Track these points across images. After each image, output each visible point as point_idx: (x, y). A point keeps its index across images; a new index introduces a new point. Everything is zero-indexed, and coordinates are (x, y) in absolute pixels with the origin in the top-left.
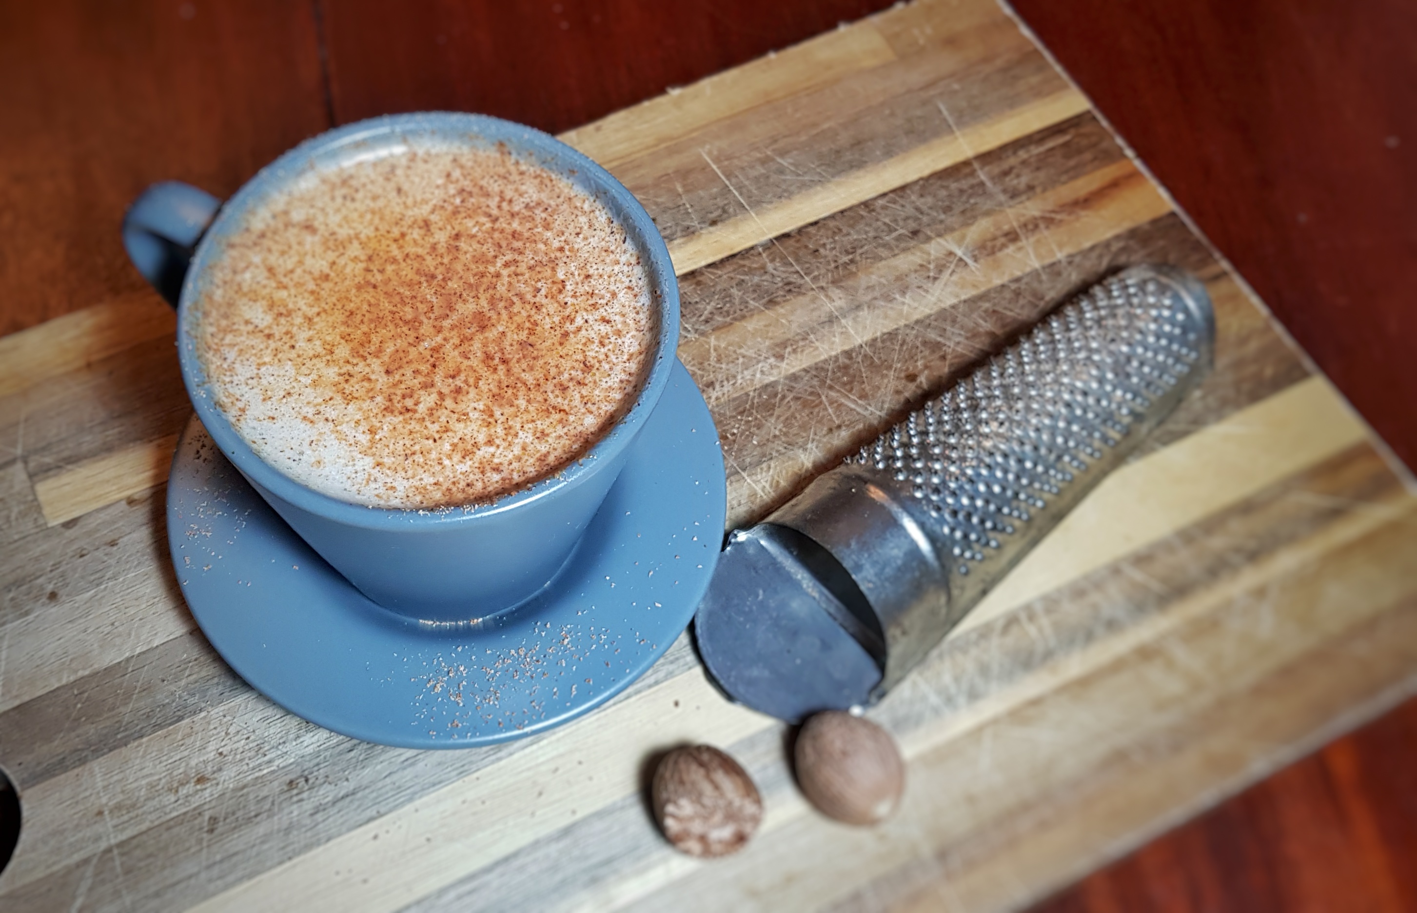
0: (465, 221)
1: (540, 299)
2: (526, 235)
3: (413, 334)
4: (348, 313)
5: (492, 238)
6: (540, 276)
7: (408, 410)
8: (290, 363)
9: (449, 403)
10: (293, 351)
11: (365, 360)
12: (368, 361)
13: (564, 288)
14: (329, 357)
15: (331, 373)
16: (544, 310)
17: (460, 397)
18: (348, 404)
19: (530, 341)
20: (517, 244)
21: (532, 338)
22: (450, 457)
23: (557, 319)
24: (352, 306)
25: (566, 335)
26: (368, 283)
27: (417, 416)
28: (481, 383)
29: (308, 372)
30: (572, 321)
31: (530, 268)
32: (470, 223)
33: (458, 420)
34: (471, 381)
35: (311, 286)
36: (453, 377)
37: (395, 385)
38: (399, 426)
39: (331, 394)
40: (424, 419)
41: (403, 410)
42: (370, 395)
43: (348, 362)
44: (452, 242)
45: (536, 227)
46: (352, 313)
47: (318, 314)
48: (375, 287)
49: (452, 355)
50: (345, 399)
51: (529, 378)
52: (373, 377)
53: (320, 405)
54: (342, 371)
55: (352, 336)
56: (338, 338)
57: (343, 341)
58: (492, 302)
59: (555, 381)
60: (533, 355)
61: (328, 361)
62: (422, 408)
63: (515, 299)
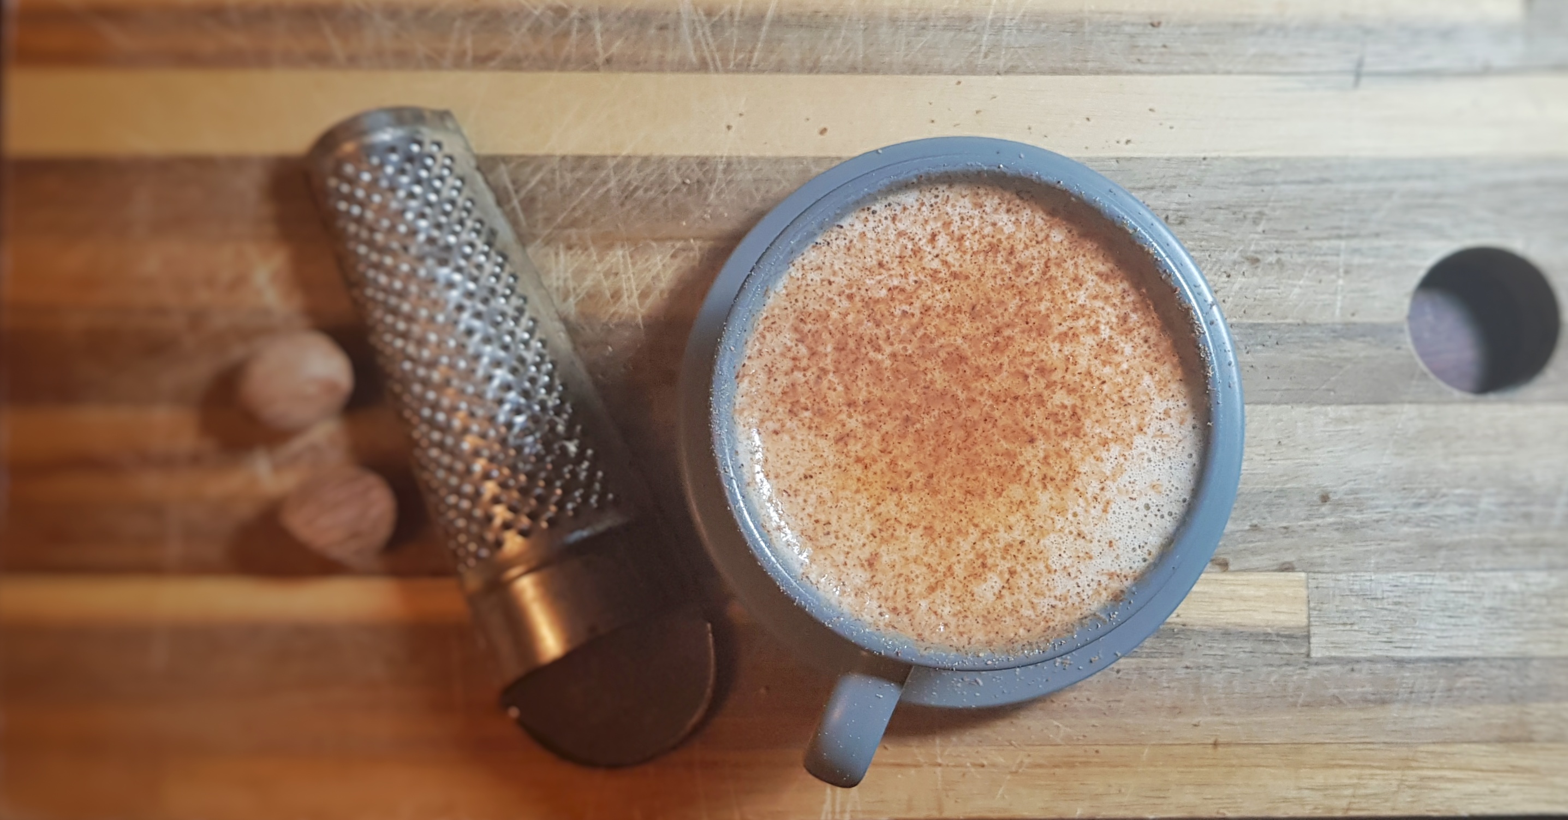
0: (830, 402)
1: (916, 309)
2: (838, 336)
3: (982, 426)
4: (969, 497)
5: (848, 370)
6: (887, 314)
7: (1074, 414)
8: (1042, 542)
9: (1056, 376)
10: (1027, 541)
11: (1023, 466)
12: (1023, 463)
13: (897, 287)
14: (1028, 504)
15: (1044, 498)
16: (929, 302)
17: (1048, 367)
18: (1079, 473)
19: (968, 310)
20: (852, 344)
21: (964, 308)
22: (1118, 365)
23: (938, 288)
24: (959, 495)
25: (955, 276)
26: (926, 485)
27: (1079, 403)
28: (1027, 349)
29: (1050, 521)
30: (936, 271)
31: (878, 325)
32: (832, 397)
33: (1075, 363)
34: (1027, 360)
35: (942, 542)
36: (1026, 377)
37: (1045, 433)
38: (1094, 417)
39: (1072, 491)
40: (1080, 397)
41: (1076, 417)
42: (1064, 453)
43: (1027, 483)
44: (860, 409)
45: (826, 327)
46: (968, 492)
47: (976, 526)
48: (931, 476)
49: (1002, 381)
50: (1074, 477)
51: (1013, 305)
52: (1041, 455)
53: (1086, 499)
54: (1040, 486)
55: (997, 485)
56: (1001, 499)
57: (1004, 494)
58: (927, 356)
59: (1013, 278)
60: (985, 304)
61: (1031, 503)
62: (1069, 401)
63: (920, 333)
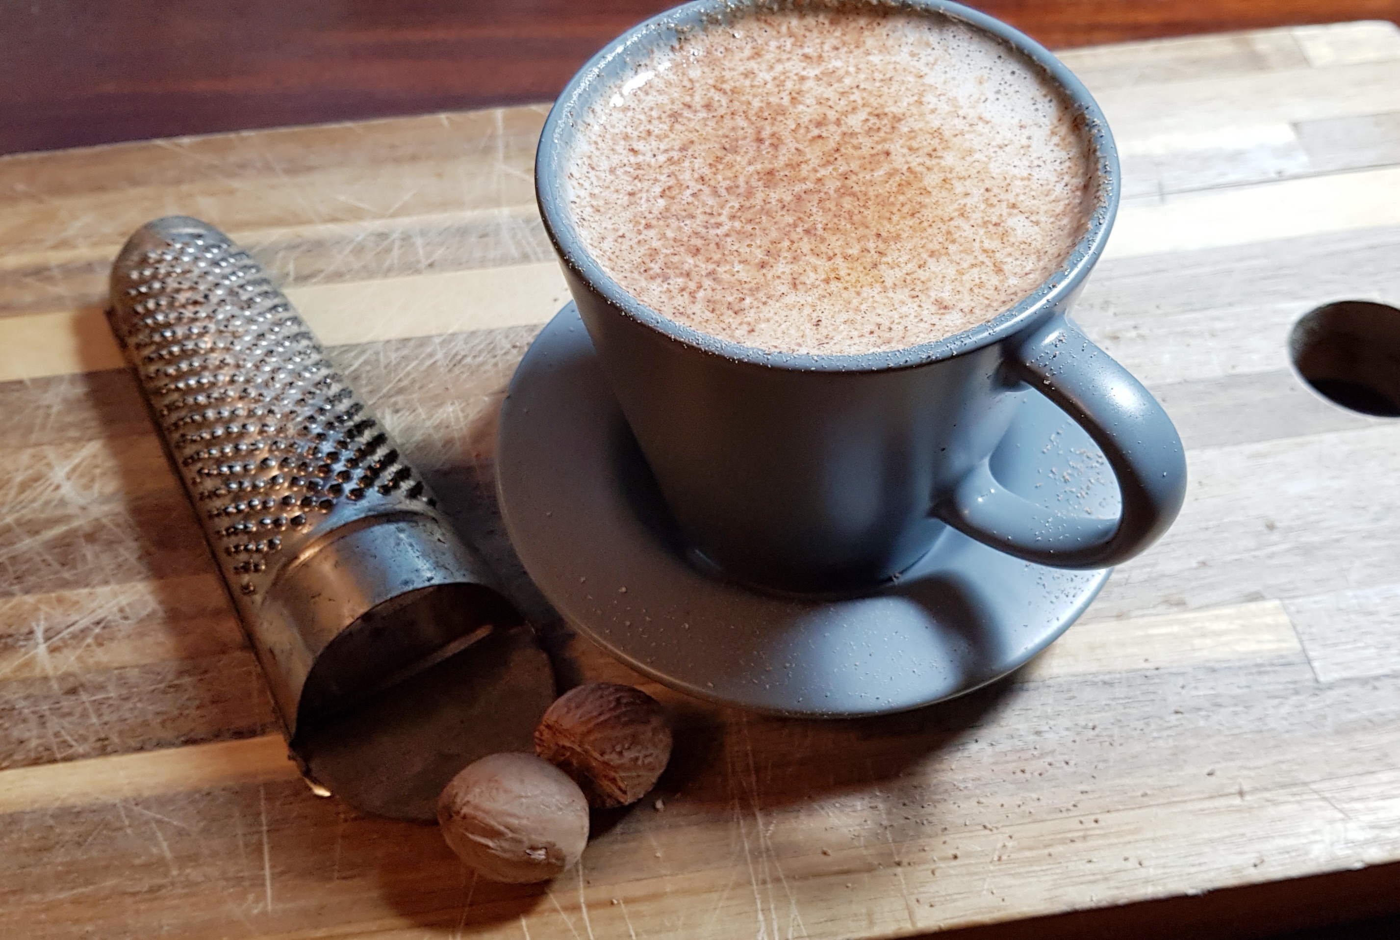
0: (748, 280)
1: (695, 186)
2: (682, 249)
3: (849, 183)
4: (917, 215)
5: (724, 254)
6: (686, 207)
7: (878, 116)
8: (994, 175)
9: (832, 115)
10: (988, 186)
11: (909, 168)
12: (906, 167)
13: (664, 191)
14: (949, 176)
15: (949, 159)
16: (696, 176)
17: (819, 119)
18: (939, 129)
19: (724, 152)
20: (699, 242)
21: (719, 154)
22: (847, 73)
23: (686, 164)
24: (910, 222)
25: (683, 149)
26: (885, 241)
27: (869, 110)
28: (793, 126)
29: (976, 164)
30: (670, 159)
31: (693, 217)
32: (743, 276)
33: (828, 99)
34: (802, 131)
35: (952, 248)
36: (820, 137)
37: (884, 140)
38: (890, 103)
39: (955, 139)
40: (864, 105)
41: (882, 116)
42: (913, 134)
43: (928, 169)
44: (772, 260)
45: (666, 255)
46: (913, 215)
47: (952, 219)
48: (879, 235)
49: (813, 154)
50: (940, 133)
51: (741, 122)
52: (905, 151)
53: (968, 132)
54: (937, 160)
55: (918, 192)
56: (934, 193)
57: (929, 189)
58: (749, 194)
59: (715, 114)
60: (727, 140)
61: (950, 172)
62: (862, 115)
63: (723, 192)
